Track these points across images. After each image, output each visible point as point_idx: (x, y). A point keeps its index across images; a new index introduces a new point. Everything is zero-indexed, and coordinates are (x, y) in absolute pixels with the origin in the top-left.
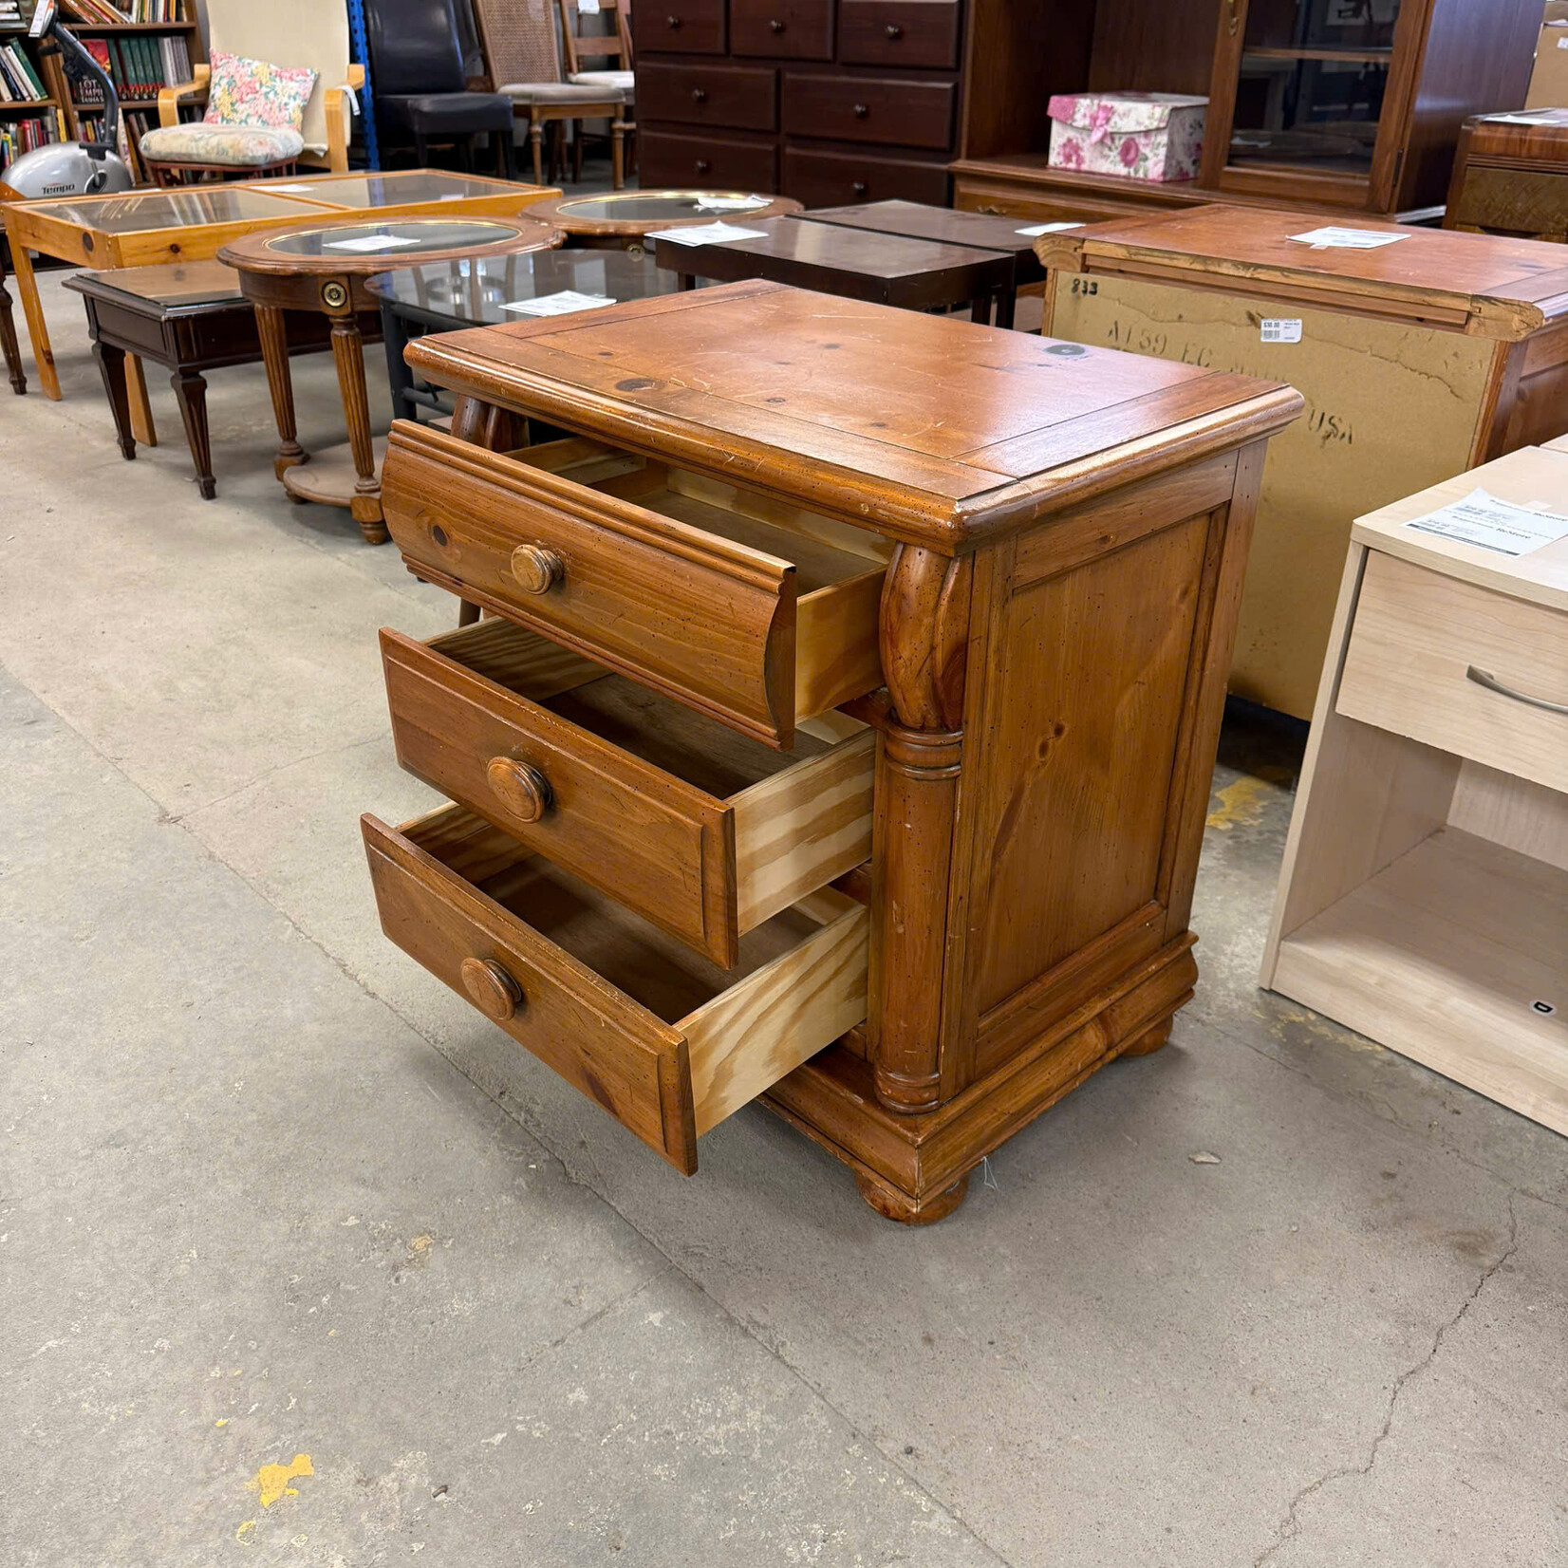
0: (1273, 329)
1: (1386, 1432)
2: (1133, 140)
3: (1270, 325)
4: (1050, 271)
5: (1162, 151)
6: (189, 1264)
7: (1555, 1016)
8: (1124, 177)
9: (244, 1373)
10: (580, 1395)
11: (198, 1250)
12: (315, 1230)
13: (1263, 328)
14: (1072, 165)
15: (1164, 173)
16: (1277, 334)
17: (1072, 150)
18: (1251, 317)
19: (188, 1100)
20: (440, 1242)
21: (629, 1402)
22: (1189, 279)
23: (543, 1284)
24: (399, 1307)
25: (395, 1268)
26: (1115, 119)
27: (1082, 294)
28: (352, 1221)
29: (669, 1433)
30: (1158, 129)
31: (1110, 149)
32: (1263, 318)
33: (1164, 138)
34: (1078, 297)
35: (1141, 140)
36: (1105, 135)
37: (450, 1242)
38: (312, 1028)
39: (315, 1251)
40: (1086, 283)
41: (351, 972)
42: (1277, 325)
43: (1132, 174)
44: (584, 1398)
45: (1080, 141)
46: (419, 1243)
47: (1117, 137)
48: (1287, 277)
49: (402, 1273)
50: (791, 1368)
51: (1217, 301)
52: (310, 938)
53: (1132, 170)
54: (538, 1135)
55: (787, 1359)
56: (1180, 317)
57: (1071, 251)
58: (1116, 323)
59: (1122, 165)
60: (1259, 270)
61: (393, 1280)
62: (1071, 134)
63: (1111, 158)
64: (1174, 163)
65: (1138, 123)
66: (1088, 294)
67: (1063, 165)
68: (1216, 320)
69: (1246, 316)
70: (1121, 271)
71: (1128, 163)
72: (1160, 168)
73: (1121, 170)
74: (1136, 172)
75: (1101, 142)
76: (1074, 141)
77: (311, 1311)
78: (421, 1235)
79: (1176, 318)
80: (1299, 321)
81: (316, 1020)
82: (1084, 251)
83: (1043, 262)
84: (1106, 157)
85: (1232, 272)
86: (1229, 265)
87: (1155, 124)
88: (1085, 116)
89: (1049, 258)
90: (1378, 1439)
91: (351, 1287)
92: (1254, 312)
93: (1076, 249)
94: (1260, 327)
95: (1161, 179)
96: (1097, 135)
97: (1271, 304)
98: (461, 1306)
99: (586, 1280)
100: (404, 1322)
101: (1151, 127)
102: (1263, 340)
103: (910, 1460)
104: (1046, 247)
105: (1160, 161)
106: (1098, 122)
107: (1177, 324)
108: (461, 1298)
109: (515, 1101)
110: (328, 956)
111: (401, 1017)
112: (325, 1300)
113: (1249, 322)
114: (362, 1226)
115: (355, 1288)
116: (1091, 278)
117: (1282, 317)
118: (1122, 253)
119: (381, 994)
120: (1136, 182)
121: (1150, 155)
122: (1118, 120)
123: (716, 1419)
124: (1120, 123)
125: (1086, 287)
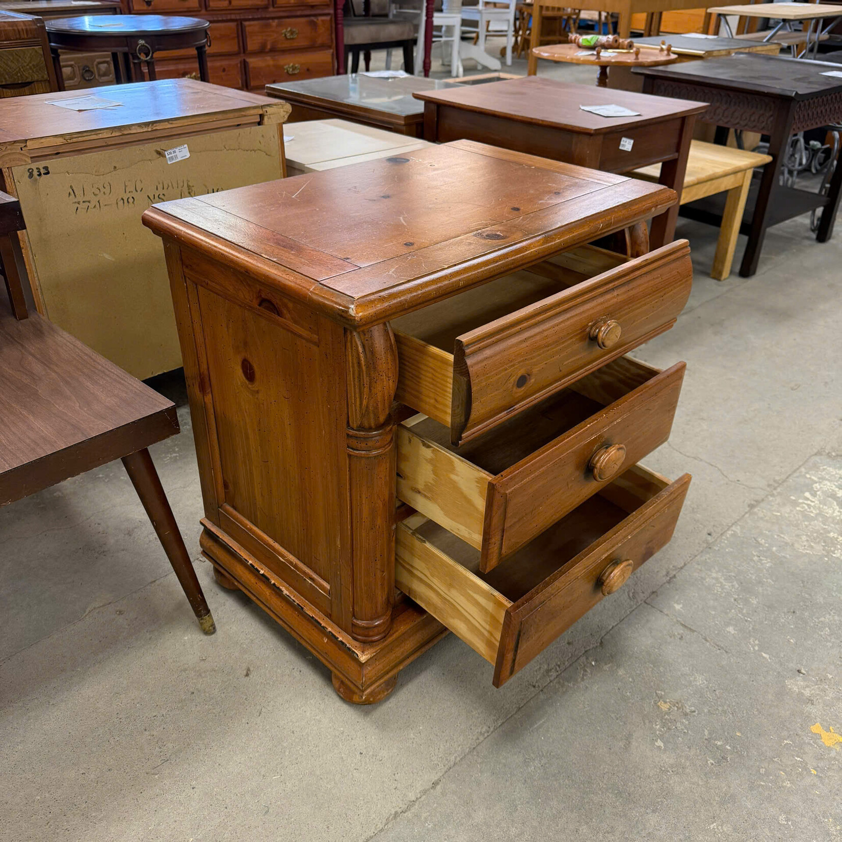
0: (173, 155)
3: (171, 153)
4: (5, 170)
9: (781, 770)
12: (672, 761)
13: (167, 157)
16: (176, 157)
20: (660, 697)
21: (726, 613)
22: (110, 143)
23: (674, 649)
24: (710, 707)
25: (686, 714)
27: (38, 177)
28: (659, 743)
32: (165, 151)
34: (36, 180)
37: (660, 692)
39: (687, 758)
41: (405, 806)
42: (175, 152)
46: (664, 706)
48: (171, 124)
49: (688, 711)
50: (685, 564)
51: (135, 150)
54: (567, 664)
56: (115, 167)
57: (19, 151)
58: (71, 187)
60: (155, 125)
61: (695, 714)
66: (43, 176)
68: (138, 162)
69: (155, 153)
77: (729, 748)
78: (659, 706)
79: (112, 169)
80: (186, 146)
81: (469, 815)
82: (28, 148)
85: (139, 130)
86: (136, 127)
89: (1, 162)
91: (706, 732)
92: (159, 150)
93: (22, 148)
94: (165, 157)
97: (167, 141)
98: (700, 680)
100: (719, 703)
102: (169, 163)
103: (714, 535)
107: (114, 172)
108: (695, 680)
109: (540, 679)
110: (381, 830)
111: (461, 759)
112: (719, 743)
113: (158, 156)
114: (661, 737)
115: (706, 731)
116: (41, 164)
117: (176, 147)
118: (60, 141)
119: (434, 778)
123: (721, 586)
125: (39, 171)
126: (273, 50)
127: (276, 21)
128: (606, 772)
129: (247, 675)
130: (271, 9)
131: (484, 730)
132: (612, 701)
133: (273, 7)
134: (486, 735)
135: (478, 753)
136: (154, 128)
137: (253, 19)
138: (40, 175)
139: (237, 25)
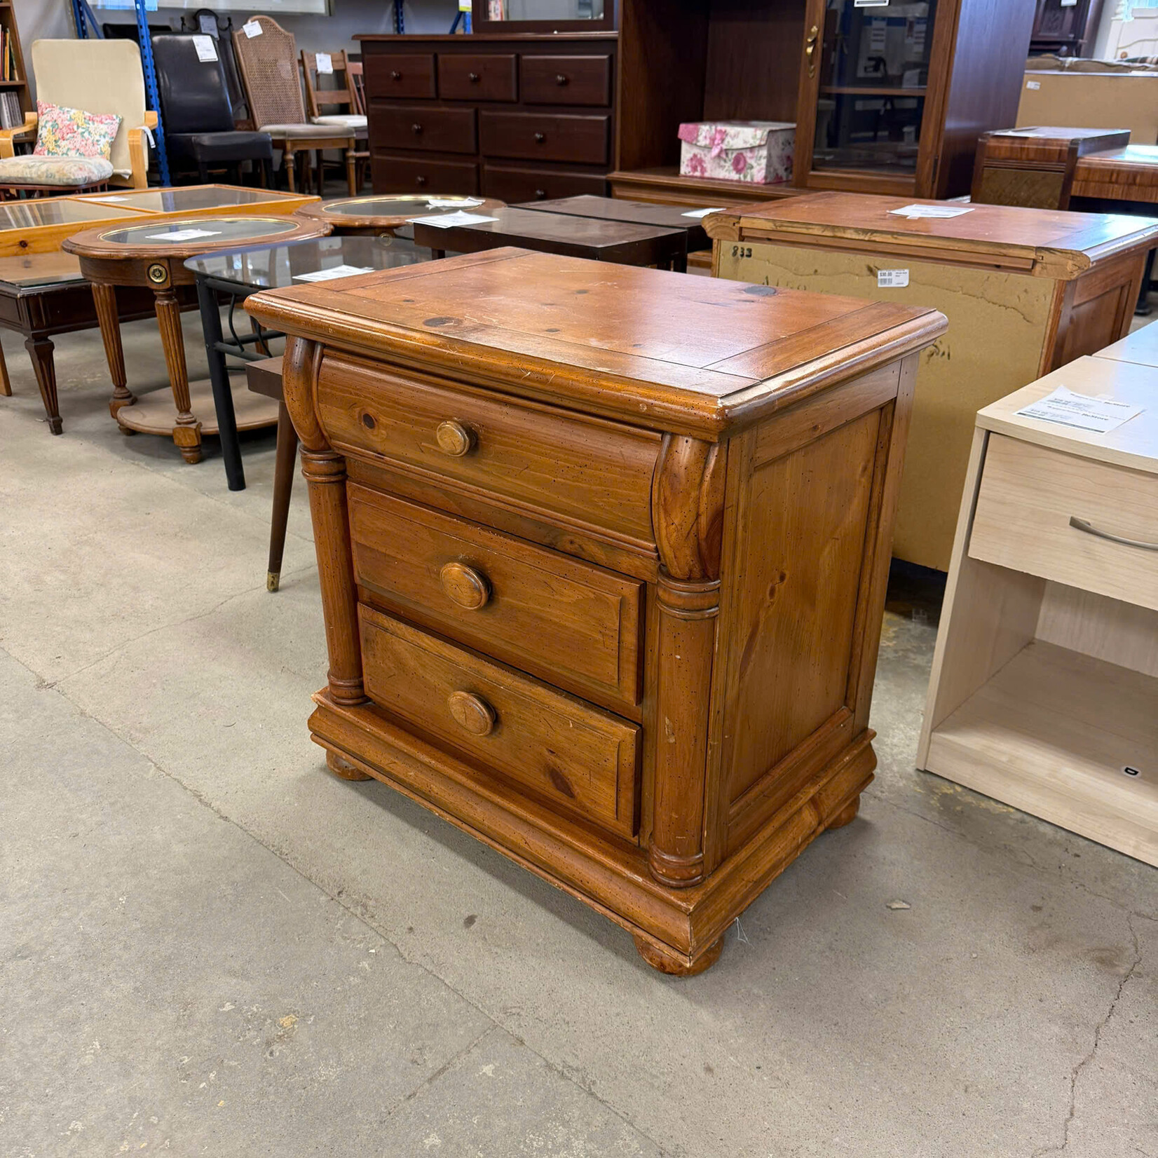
0: (887, 277)
2: (742, 154)
3: (884, 274)
4: (715, 241)
5: (764, 162)
6: (94, 1054)
7: (1141, 778)
8: (737, 181)
9: (148, 1145)
10: (434, 1140)
11: (100, 1041)
12: (198, 1016)
13: (879, 277)
14: (698, 174)
15: (766, 178)
16: (890, 281)
17: (697, 162)
18: (870, 270)
19: (81, 914)
20: (304, 1018)
21: (474, 1142)
22: (819, 243)
23: (393, 1048)
24: (275, 1077)
25: (269, 1044)
26: (728, 139)
27: (740, 257)
28: (228, 1007)
30: (760, 146)
31: (725, 161)
32: (879, 269)
33: (764, 152)
34: (737, 260)
35: (748, 154)
36: (721, 150)
37: (312, 1019)
38: (178, 848)
39: (199, 1034)
40: (743, 249)
41: (206, 800)
42: (890, 274)
43: (742, 179)
44: (438, 1141)
45: (703, 156)
46: (286, 1021)
47: (730, 152)
48: (896, 238)
49: (274, 1048)
50: (604, 1102)
51: (843, 258)
52: (169, 775)
53: (742, 176)
54: (375, 924)
55: (599, 1095)
56: (816, 271)
57: (731, 225)
58: (767, 278)
59: (734, 172)
60: (875, 234)
61: (267, 1054)
62: (696, 151)
63: (726, 168)
64: (772, 170)
65: (745, 142)
66: (745, 258)
67: (691, 174)
68: (844, 273)
69: (866, 269)
70: (769, 239)
71: (739, 171)
72: (763, 173)
73: (734, 176)
74: (745, 177)
75: (719, 156)
76: (699, 156)
77: (202, 1086)
78: (288, 1014)
79: (812, 272)
80: (907, 271)
81: (182, 841)
82: (741, 225)
83: (710, 235)
84: (723, 167)
85: (855, 236)
86: (852, 232)
87: (757, 143)
88: (706, 137)
89: (714, 232)
90: (1067, 1120)
91: (233, 1063)
92: (872, 266)
93: (734, 224)
94: (877, 277)
95: (763, 181)
96: (715, 151)
97: (885, 259)
98: (327, 1072)
99: (428, 1042)
100: (281, 1090)
101: (754, 145)
102: (879, 285)
104: (711, 223)
105: (762, 169)
106: (716, 142)
107: (814, 276)
108: (326, 1065)
109: (351, 898)
110: (186, 788)
111: (250, 835)
112: (212, 1076)
113: (868, 273)
114: (237, 1010)
115: (236, 1063)
116: (747, 245)
117: (894, 269)
118: (770, 226)
119: (232, 817)
120: (746, 185)
121: (755, 165)
122: (730, 140)
123: (548, 1150)
124: (731, 142)
125: (743, 252)
128: (200, 950)
132: (305, 966)
134: (277, 852)
135: (255, 846)
136: (873, 239)
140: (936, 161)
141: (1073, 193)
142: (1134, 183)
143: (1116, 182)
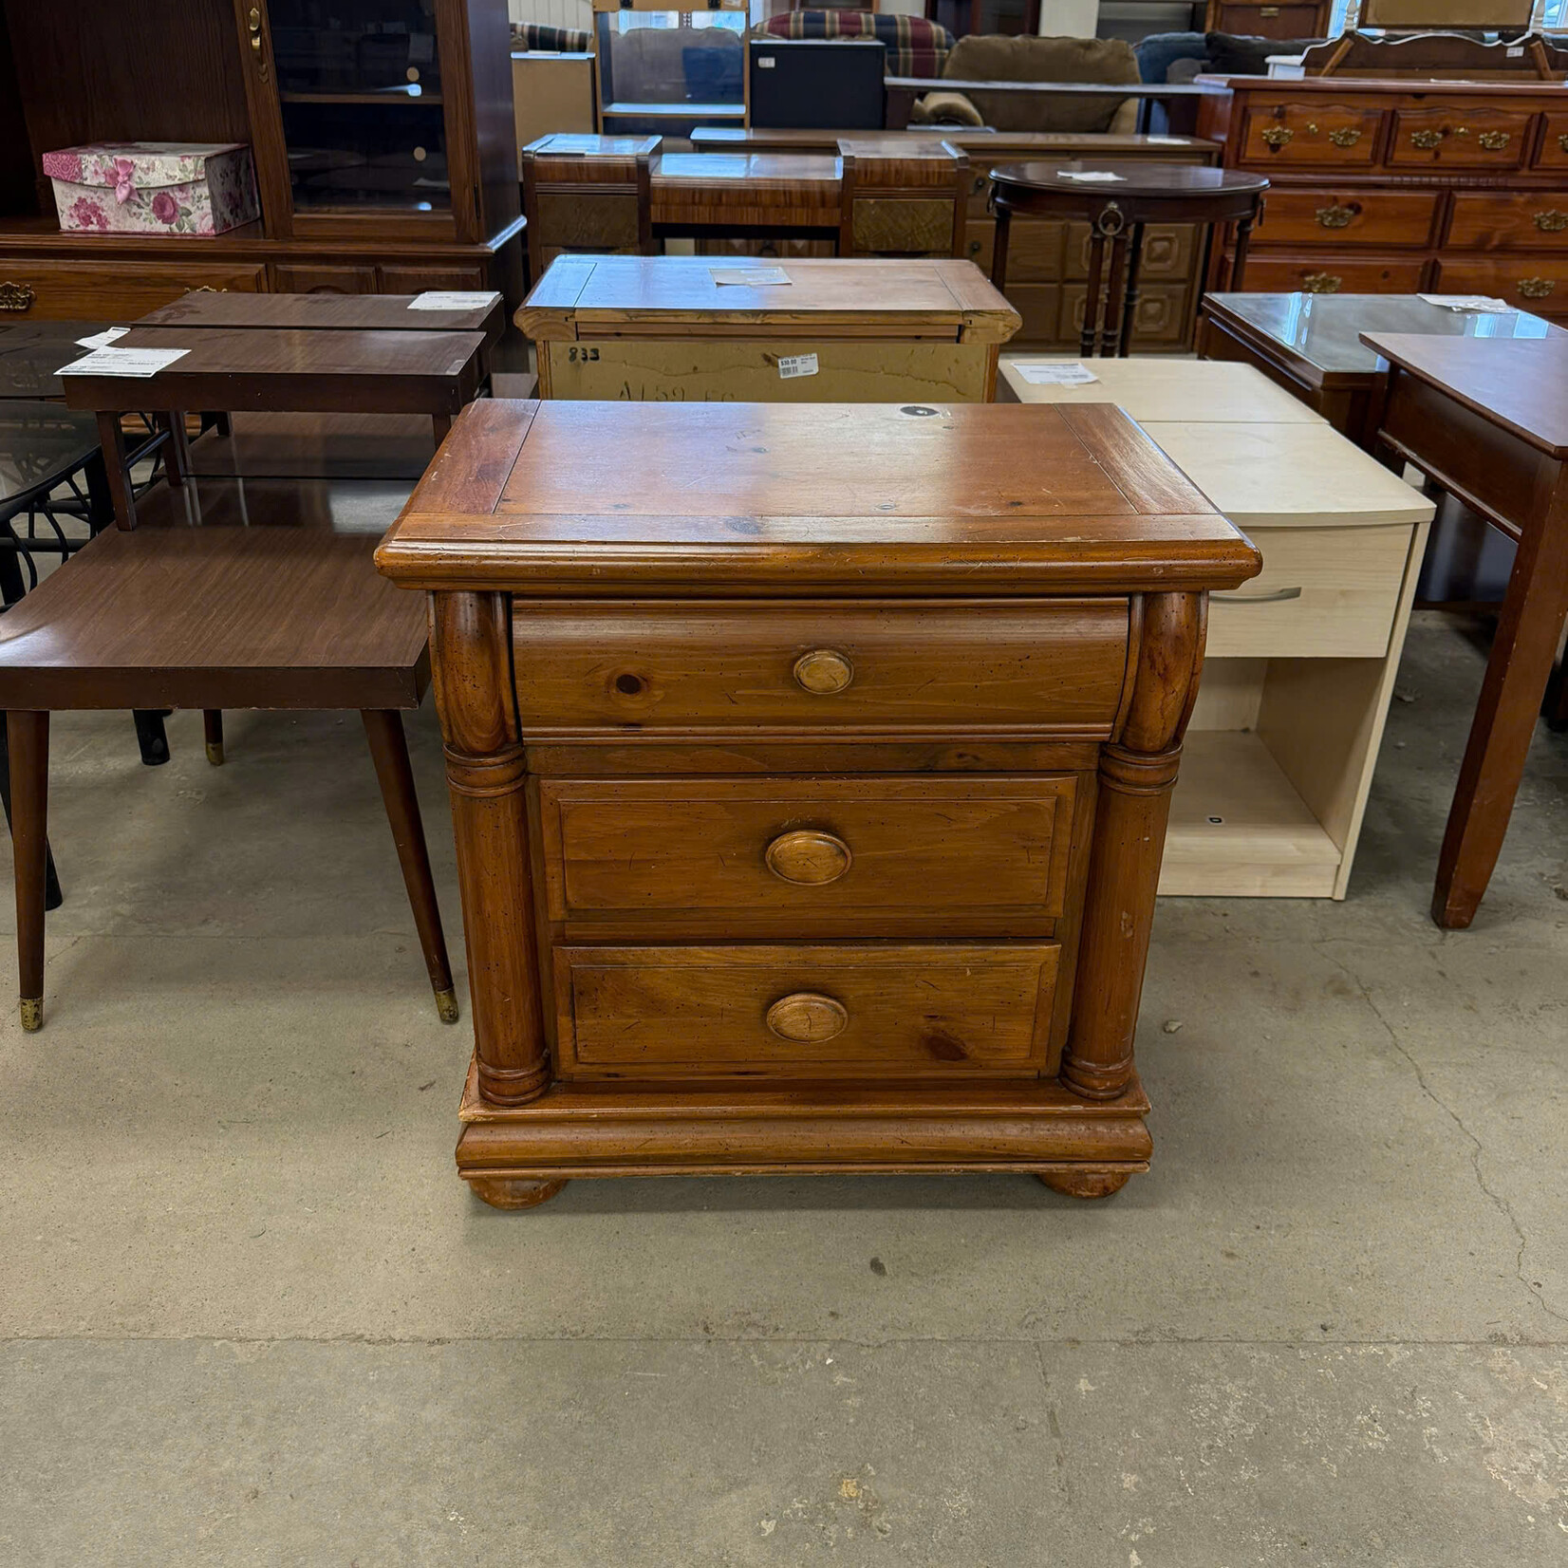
0: (791, 366)
1: (1457, 1119)
2: (167, 194)
3: (787, 363)
4: (540, 343)
5: (207, 204)
7: (1227, 822)
8: (167, 234)
10: (1129, 1480)
13: (781, 367)
14: (94, 227)
15: (214, 226)
16: (795, 369)
17: (87, 211)
18: (768, 359)
20: (861, 1475)
21: (1160, 1453)
22: (694, 332)
23: (983, 1434)
24: (919, 1548)
25: (864, 1525)
26: (138, 173)
27: (582, 362)
28: (769, 1527)
29: (1210, 1447)
30: (196, 182)
31: (139, 206)
32: (779, 357)
33: (205, 191)
34: (579, 365)
35: (177, 195)
36: (131, 191)
37: (870, 1468)
38: (430, 1414)
40: (584, 350)
41: (378, 1337)
42: (794, 362)
43: (176, 230)
44: (1134, 1478)
45: (96, 200)
46: (848, 1489)
47: (144, 193)
48: (798, 318)
49: (875, 1523)
50: (1200, 1340)
51: (730, 348)
52: (273, 1339)
53: (174, 226)
54: (791, 1335)
55: (1190, 1337)
56: (695, 368)
57: (562, 322)
58: (626, 383)
59: (160, 222)
60: (771, 316)
61: (880, 1535)
62: (83, 194)
63: (144, 216)
64: (218, 214)
65: (170, 177)
66: (589, 361)
67: (81, 228)
68: (733, 366)
69: (762, 358)
70: (618, 334)
71: (167, 220)
72: (209, 221)
73: (164, 228)
74: (180, 228)
75: (128, 200)
76: (89, 201)
78: (840, 1484)
79: (691, 371)
80: (815, 355)
81: (425, 1403)
82: (576, 320)
84: (138, 216)
85: (743, 320)
86: (738, 315)
87: (192, 177)
88: (96, 172)
89: (536, 332)
90: (1461, 1126)
92: (769, 354)
93: (566, 319)
94: (777, 367)
95: (213, 232)
96: (122, 193)
98: (959, 1503)
99: (1005, 1403)
100: (941, 1554)
101: (185, 180)
102: (782, 377)
103: (1332, 1335)
104: (531, 320)
105: (206, 214)
106: (120, 179)
107: (692, 375)
108: (950, 1497)
109: (727, 1326)
110: (325, 1341)
111: (503, 1339)
113: (766, 363)
114: (782, 1521)
116: (590, 345)
117: (798, 355)
118: (621, 318)
119: (447, 1334)
120: (183, 239)
121: (192, 209)
122: (142, 175)
123: (1218, 1411)
124: (146, 179)
125: (585, 354)
126: (1505, 249)
127: (1528, 195)
128: (645, 1497)
129: (422, 1089)
130: (1525, 172)
131: (574, 1329)
132: (784, 1426)
133: (1531, 168)
134: (567, 1336)
135: (530, 1347)
136: (767, 321)
137: (1477, 188)
138: (585, 359)
139: (1439, 198)
140: (476, 190)
141: (653, 219)
142: (720, 203)
143: (700, 203)
